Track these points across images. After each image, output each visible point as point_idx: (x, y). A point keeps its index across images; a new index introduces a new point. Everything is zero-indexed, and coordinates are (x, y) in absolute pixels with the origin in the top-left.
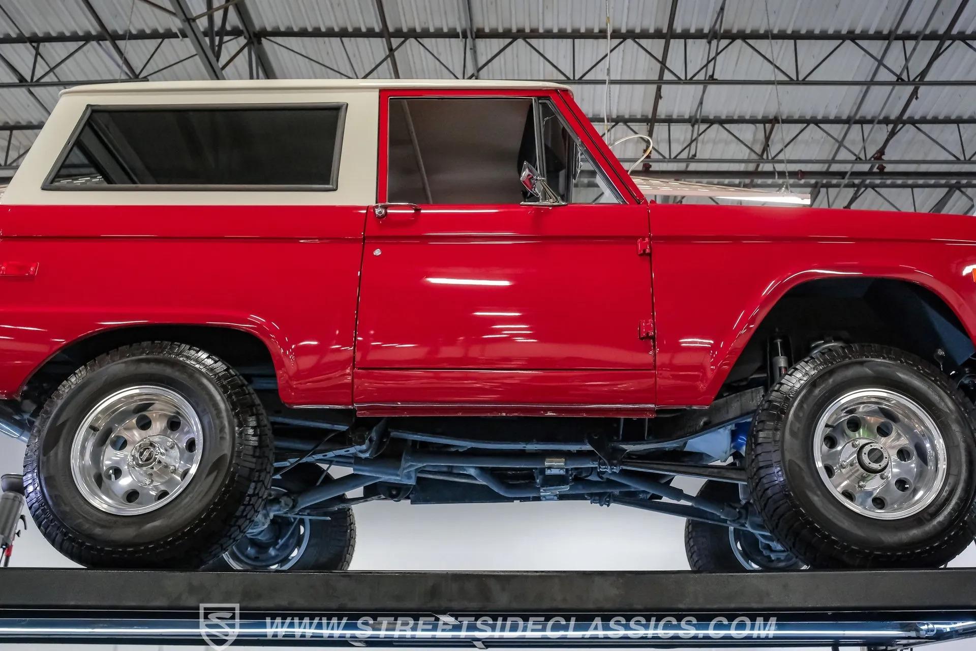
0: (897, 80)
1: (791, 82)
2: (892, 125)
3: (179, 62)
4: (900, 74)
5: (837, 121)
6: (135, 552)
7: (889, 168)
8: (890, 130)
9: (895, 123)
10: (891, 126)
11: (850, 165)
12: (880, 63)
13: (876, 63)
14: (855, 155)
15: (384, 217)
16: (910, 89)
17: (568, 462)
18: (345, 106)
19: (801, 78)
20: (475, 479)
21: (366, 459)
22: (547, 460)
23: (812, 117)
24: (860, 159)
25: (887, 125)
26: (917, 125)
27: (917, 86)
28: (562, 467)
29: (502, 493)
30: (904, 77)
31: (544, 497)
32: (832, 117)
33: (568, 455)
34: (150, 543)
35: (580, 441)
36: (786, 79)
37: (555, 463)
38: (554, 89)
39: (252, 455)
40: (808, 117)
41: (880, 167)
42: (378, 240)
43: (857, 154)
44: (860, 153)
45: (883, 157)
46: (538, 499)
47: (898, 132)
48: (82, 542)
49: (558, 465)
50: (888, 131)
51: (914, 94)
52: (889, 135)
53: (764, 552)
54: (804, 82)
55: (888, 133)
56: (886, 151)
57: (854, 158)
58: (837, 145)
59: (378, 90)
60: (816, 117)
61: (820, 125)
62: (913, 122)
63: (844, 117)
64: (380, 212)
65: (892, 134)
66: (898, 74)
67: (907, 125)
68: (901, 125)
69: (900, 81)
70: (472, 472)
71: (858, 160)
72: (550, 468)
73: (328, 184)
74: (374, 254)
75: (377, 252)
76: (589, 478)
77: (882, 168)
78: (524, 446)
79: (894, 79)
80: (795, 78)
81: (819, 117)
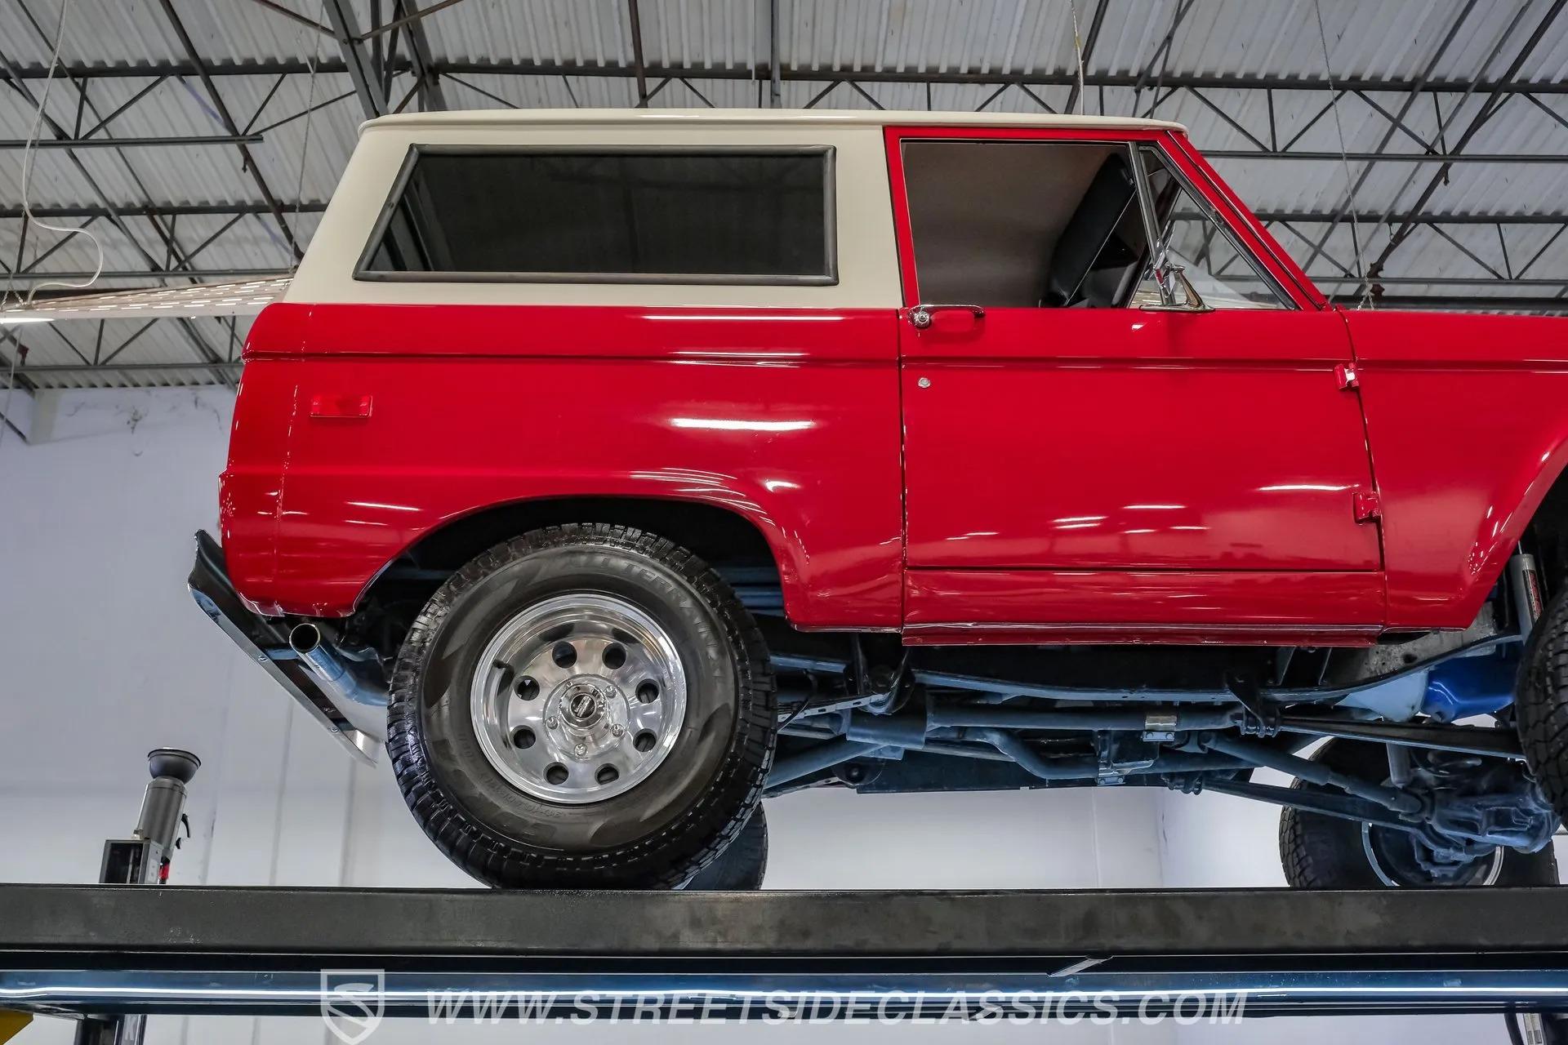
0: (1427, 153)
1: (1265, 154)
2: (1400, 225)
4: (1433, 144)
5: (1316, 217)
6: (594, 863)
7: (1389, 290)
8: (1394, 232)
9: (1407, 221)
10: (1396, 227)
11: (1335, 285)
12: (1397, 123)
13: (1390, 124)
14: (1344, 270)
15: (926, 327)
16: (1439, 165)
17: (1183, 721)
18: (830, 153)
19: (1279, 148)
20: (998, 752)
21: (881, 716)
22: (1151, 717)
23: (1277, 211)
24: (1352, 276)
25: (1390, 225)
26: (1436, 225)
27: (1448, 162)
28: (1170, 729)
29: (1037, 774)
30: (1438, 149)
31: (1103, 778)
32: (1307, 211)
33: (1185, 710)
34: (619, 848)
35: (1217, 687)
36: (1257, 149)
37: (1162, 723)
38: (1161, 129)
39: (763, 706)
40: (1271, 211)
41: (1376, 288)
42: (922, 364)
43: (1347, 268)
44: (1352, 267)
45: (1380, 274)
46: (1092, 783)
47: (1408, 233)
48: (505, 847)
49: (1165, 727)
50: (1391, 234)
51: (1443, 174)
52: (1393, 240)
53: (1422, 866)
54: (1285, 155)
55: (1392, 237)
56: (1386, 265)
57: (1343, 274)
58: (1312, 251)
59: (881, 127)
60: (1282, 211)
61: (1288, 223)
62: (1431, 220)
63: (1326, 211)
64: (922, 318)
65: (1399, 238)
66: (1429, 144)
67: (1421, 224)
68: (1413, 225)
69: (1430, 154)
70: (995, 739)
71: (1349, 277)
72: (1150, 731)
73: (821, 273)
74: (920, 385)
75: (924, 383)
76: (1184, 749)
77: (1377, 291)
78: (1125, 695)
79: (1424, 151)
80: (1270, 147)
81: (1288, 211)
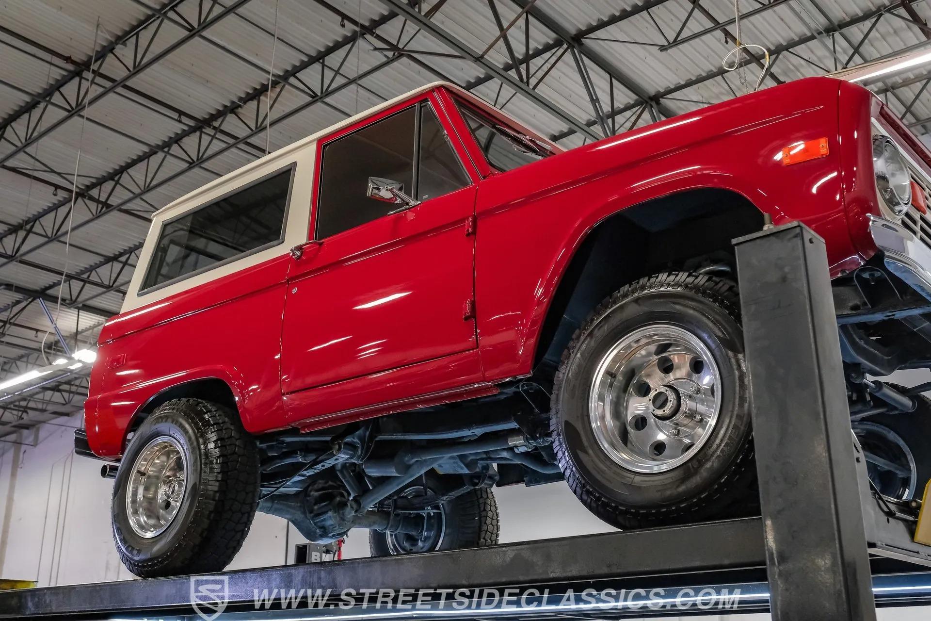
3: (513, 96)
15: (300, 257)
18: (294, 165)
22: (509, 439)
28: (523, 444)
37: (517, 441)
49: (520, 443)
59: (317, 141)
